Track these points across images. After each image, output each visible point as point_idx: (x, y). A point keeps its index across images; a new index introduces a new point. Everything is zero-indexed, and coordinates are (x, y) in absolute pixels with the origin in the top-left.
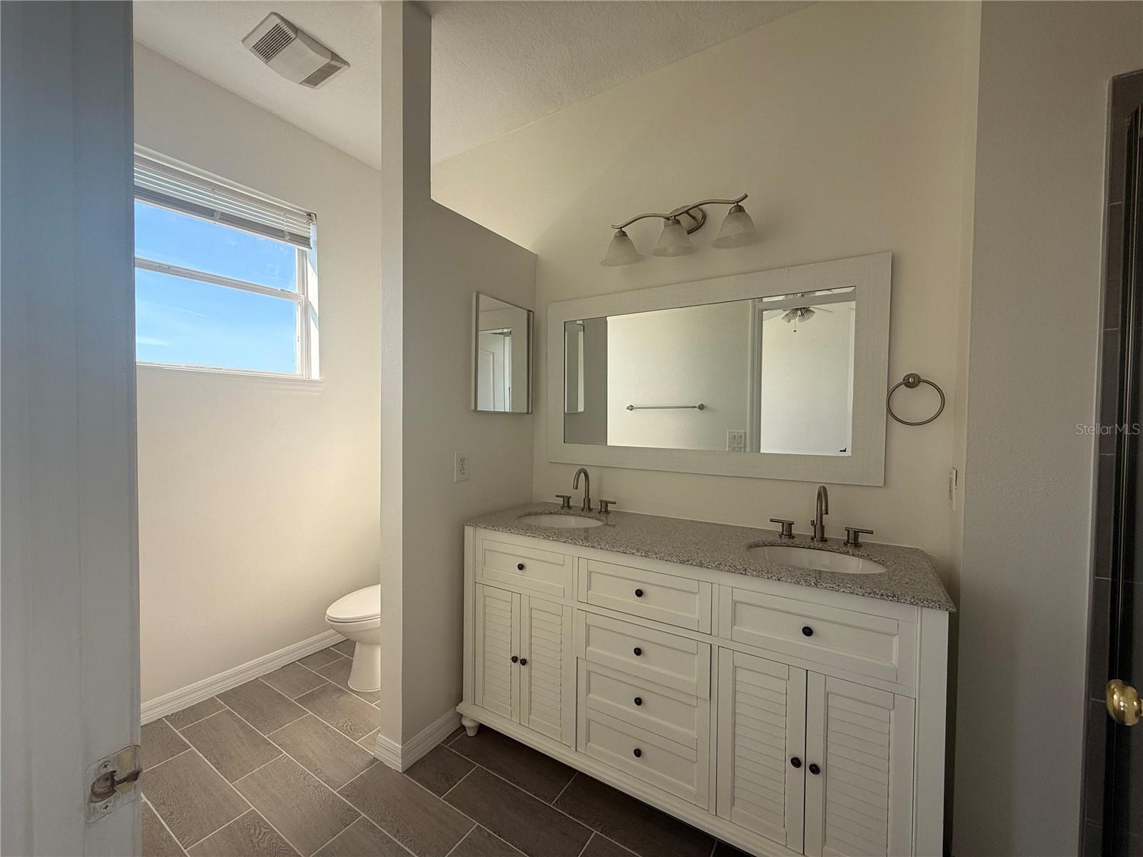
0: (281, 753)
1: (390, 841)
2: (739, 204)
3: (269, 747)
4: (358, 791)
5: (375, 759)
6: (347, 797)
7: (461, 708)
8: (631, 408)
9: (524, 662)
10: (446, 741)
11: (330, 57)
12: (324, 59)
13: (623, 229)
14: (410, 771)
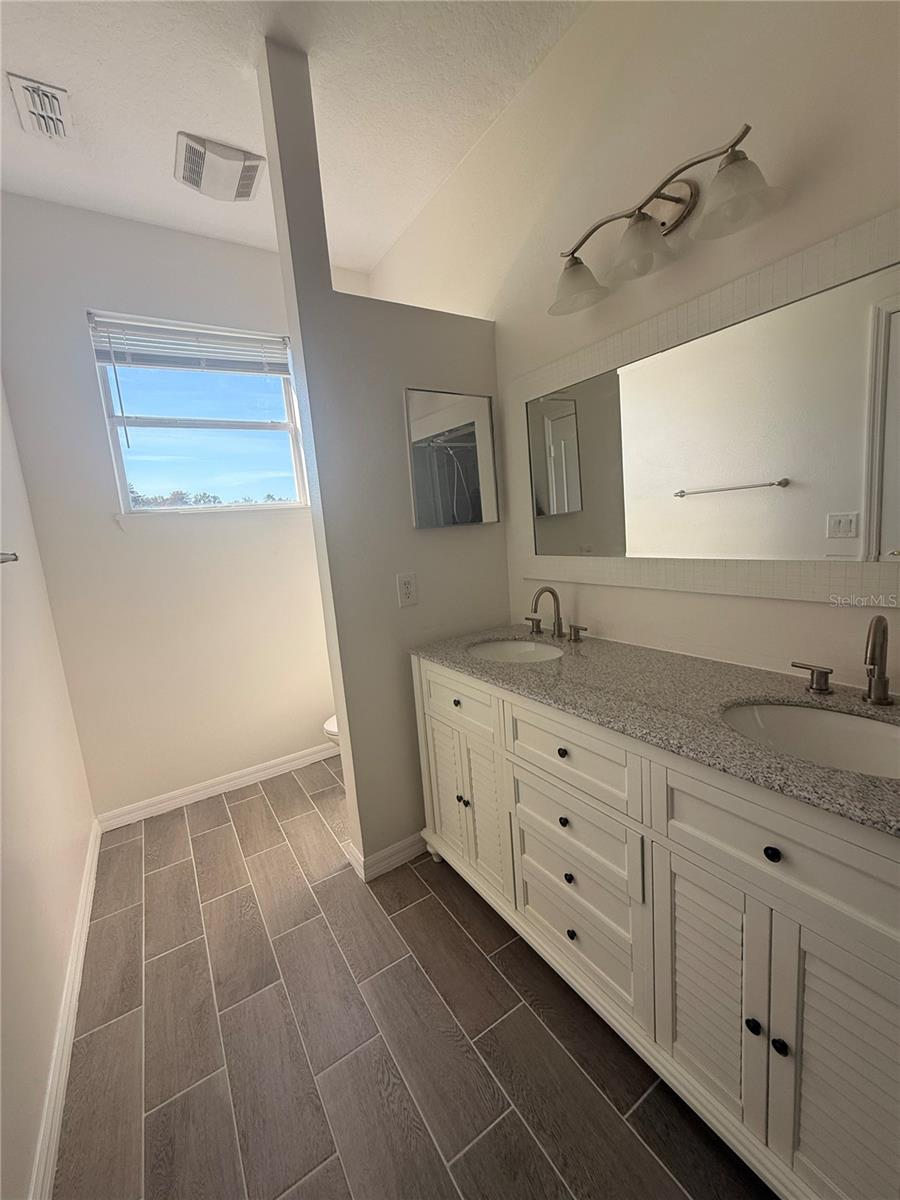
0: (285, 840)
1: (334, 945)
2: (737, 148)
3: (278, 834)
4: (326, 891)
5: (349, 864)
6: (317, 893)
7: (426, 834)
8: (682, 494)
9: (467, 804)
10: (412, 862)
11: (243, 157)
12: (239, 162)
13: (575, 255)
14: (372, 882)
